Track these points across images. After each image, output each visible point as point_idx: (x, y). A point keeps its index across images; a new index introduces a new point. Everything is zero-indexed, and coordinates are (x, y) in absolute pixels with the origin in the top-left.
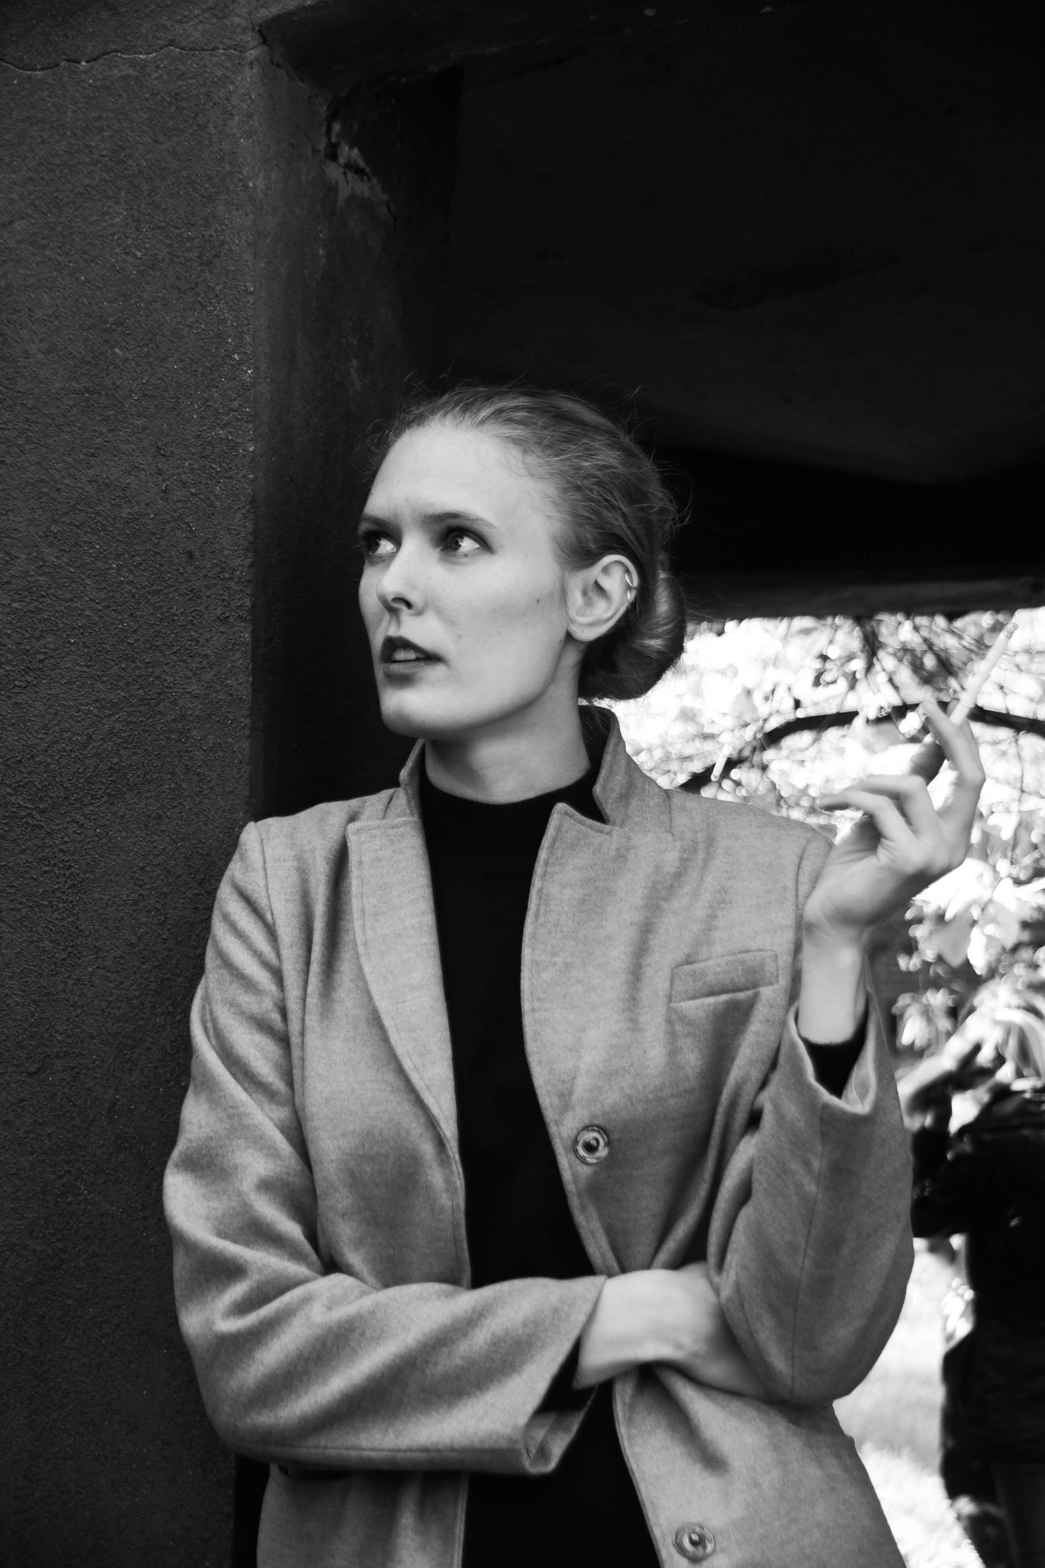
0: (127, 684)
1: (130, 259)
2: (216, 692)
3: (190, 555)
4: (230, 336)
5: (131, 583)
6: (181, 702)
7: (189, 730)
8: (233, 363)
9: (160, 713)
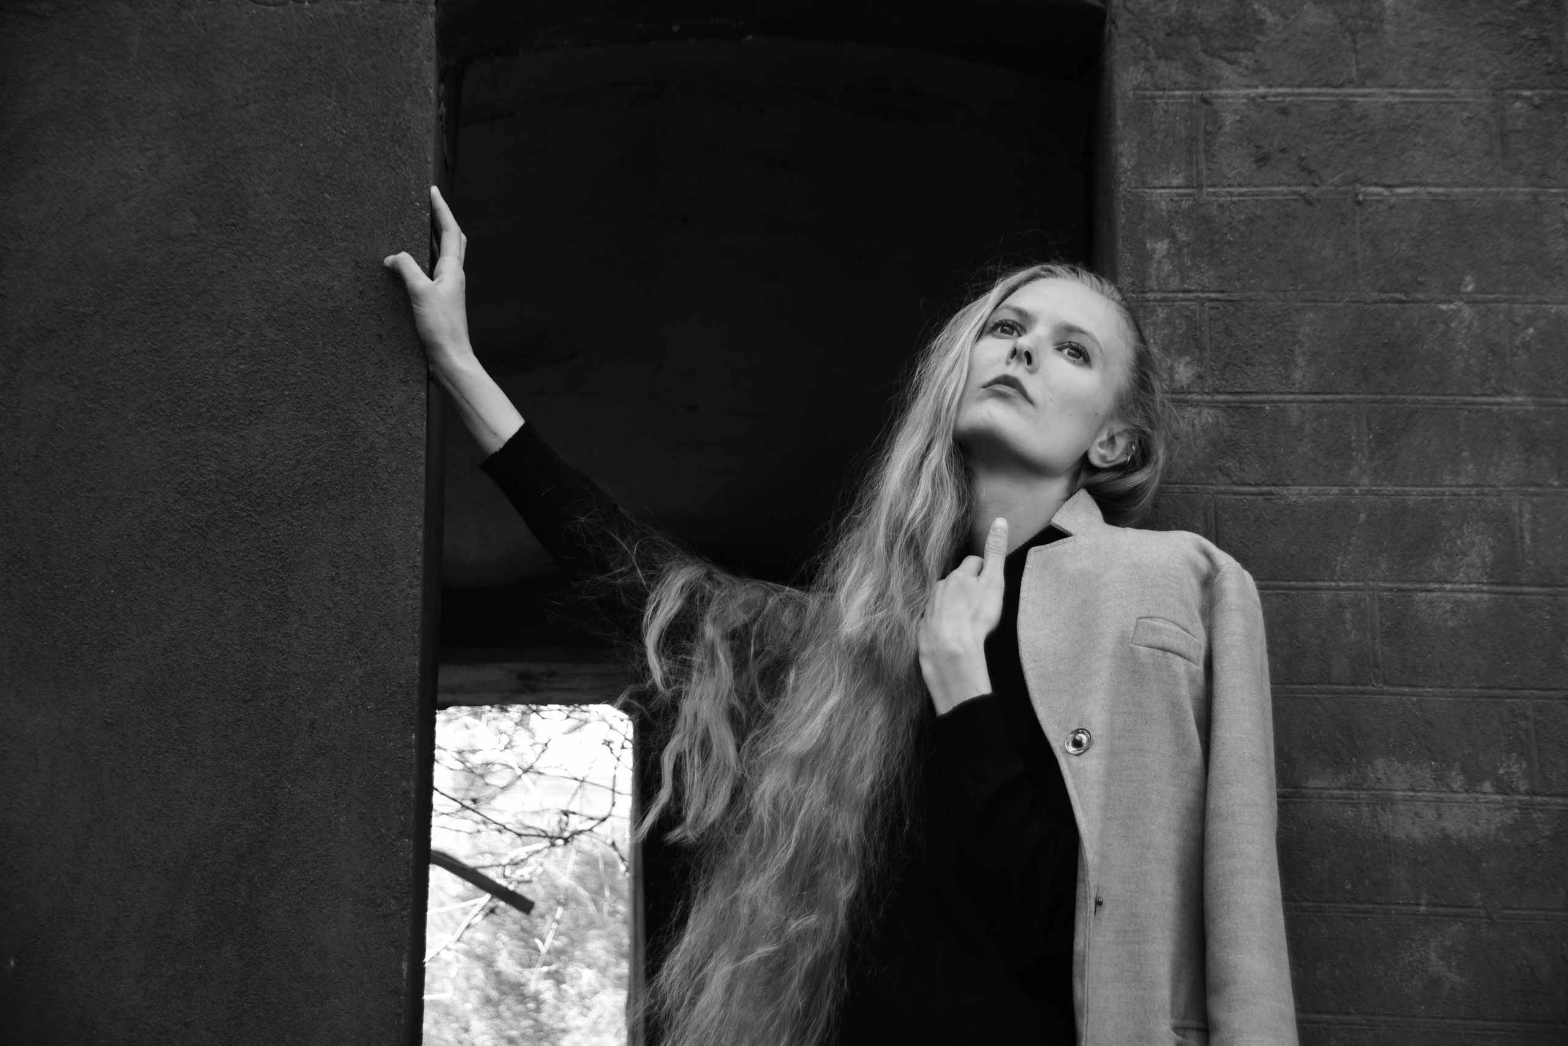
0: (329, 425)
1: (338, 134)
2: (398, 432)
3: (380, 337)
4: (413, 190)
5: (334, 354)
6: (371, 439)
7: (377, 458)
8: (416, 208)
9: (354, 445)
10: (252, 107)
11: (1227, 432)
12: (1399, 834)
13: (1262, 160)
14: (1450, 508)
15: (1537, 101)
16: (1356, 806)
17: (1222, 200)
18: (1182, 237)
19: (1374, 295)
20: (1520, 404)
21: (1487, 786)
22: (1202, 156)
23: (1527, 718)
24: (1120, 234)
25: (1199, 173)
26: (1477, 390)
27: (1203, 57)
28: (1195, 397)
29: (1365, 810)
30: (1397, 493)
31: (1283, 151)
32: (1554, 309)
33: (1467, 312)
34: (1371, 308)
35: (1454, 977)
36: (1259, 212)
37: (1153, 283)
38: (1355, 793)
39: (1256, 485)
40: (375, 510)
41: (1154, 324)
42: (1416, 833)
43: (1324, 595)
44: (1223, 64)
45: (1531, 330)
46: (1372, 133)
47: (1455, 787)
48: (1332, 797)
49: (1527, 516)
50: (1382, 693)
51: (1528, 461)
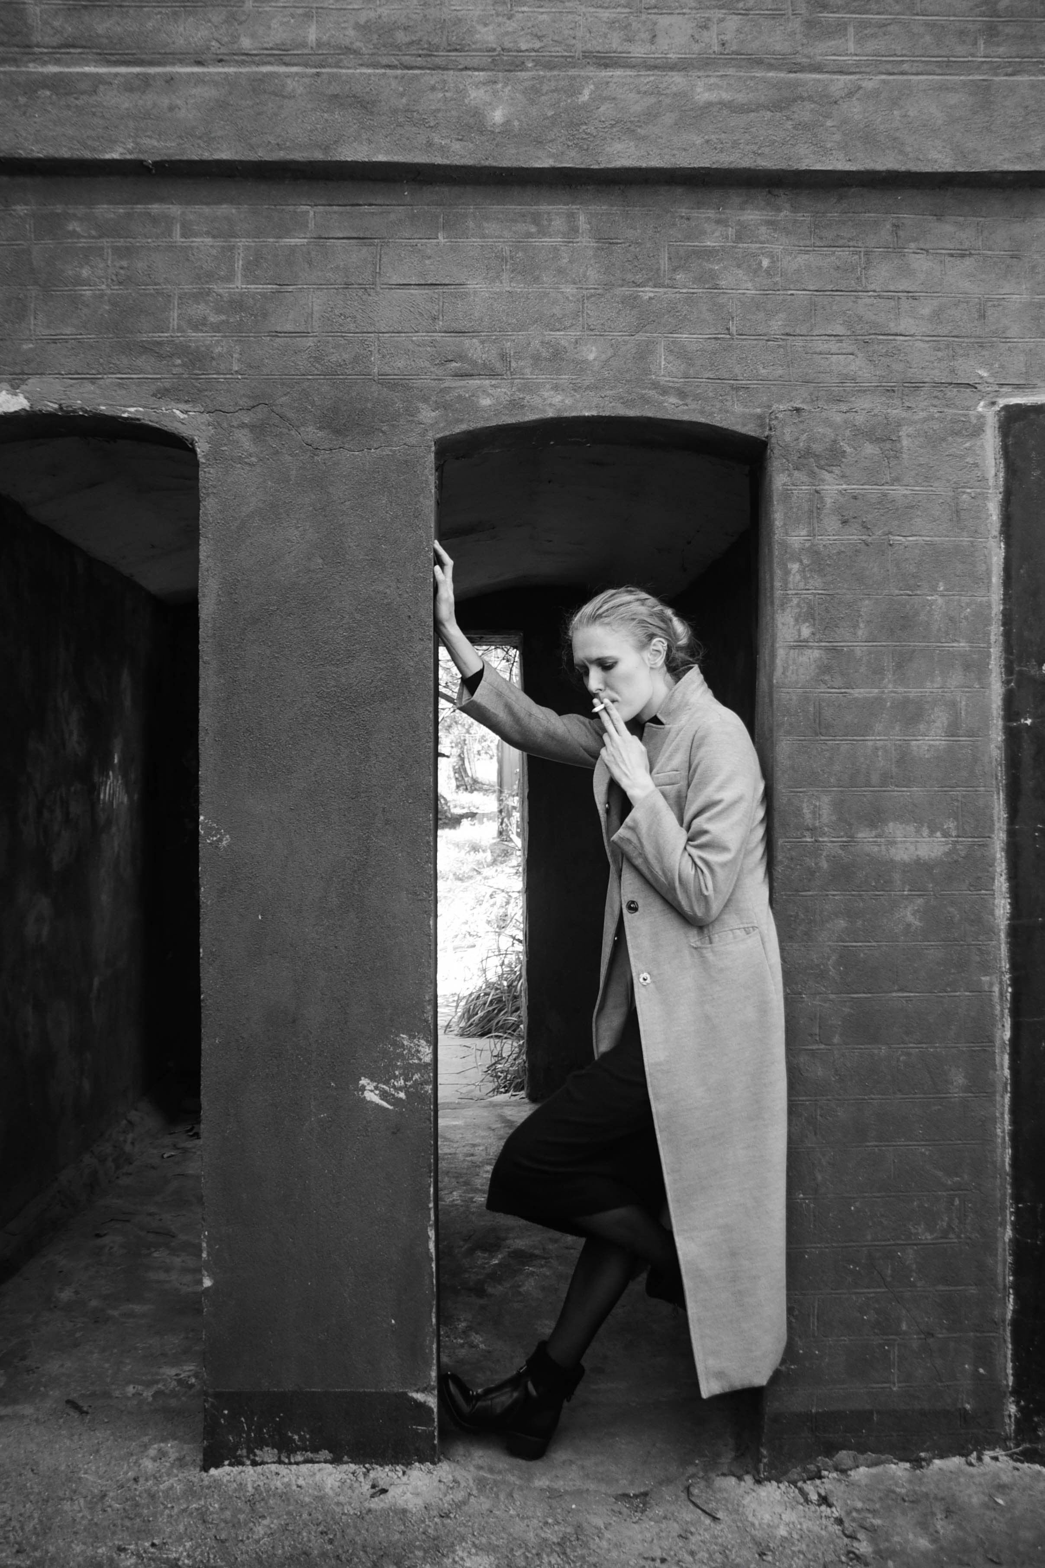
0: (386, 662)
1: (388, 515)
4: (425, 543)
5: (388, 626)
9: (399, 672)
10: (347, 503)
11: (826, 661)
12: (897, 858)
13: (845, 522)
14: (929, 699)
15: (973, 495)
16: (879, 845)
17: (824, 543)
18: (805, 562)
19: (897, 592)
20: (963, 647)
21: (938, 834)
22: (815, 520)
23: (958, 801)
24: (776, 560)
25: (814, 529)
26: (943, 640)
27: (816, 470)
28: (811, 644)
29: (883, 847)
30: (905, 692)
31: (855, 518)
32: (979, 599)
33: (940, 601)
34: (895, 598)
35: (917, 923)
36: (843, 549)
37: (791, 586)
38: (879, 840)
39: (839, 688)
40: (409, 704)
41: (791, 607)
42: (906, 858)
43: (870, 743)
44: (826, 473)
45: (968, 610)
46: (897, 509)
47: (924, 835)
48: (869, 842)
49: (964, 703)
50: (894, 791)
51: (965, 675)
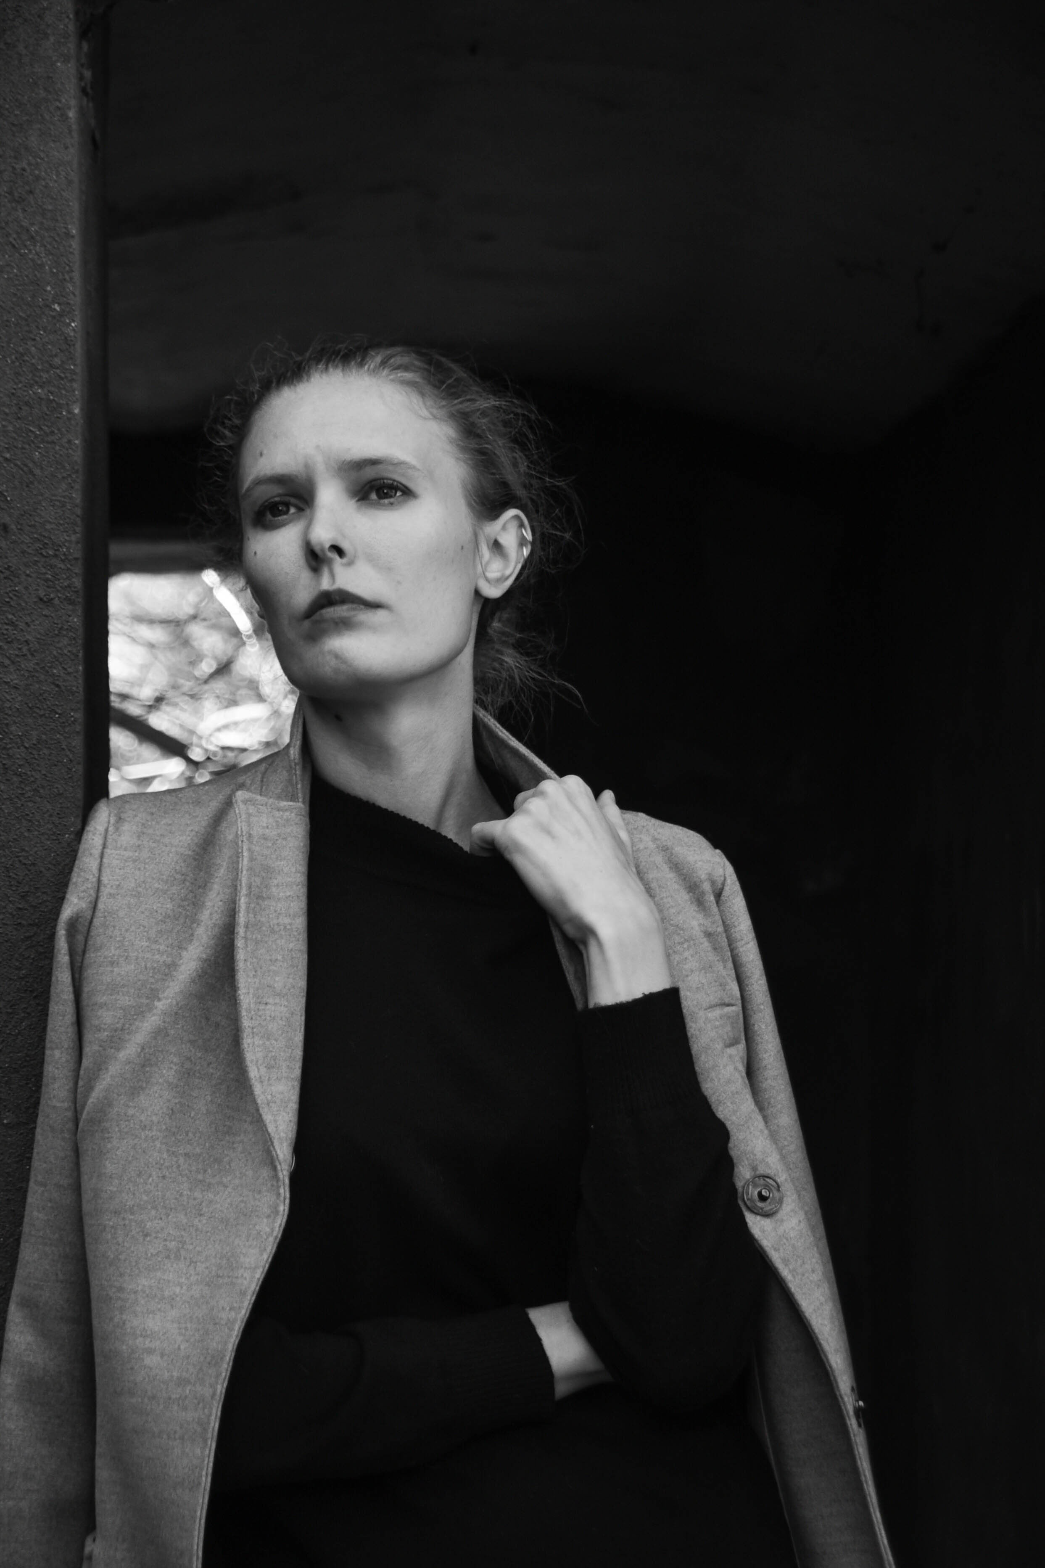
2: (39, 682)
4: (48, 284)
